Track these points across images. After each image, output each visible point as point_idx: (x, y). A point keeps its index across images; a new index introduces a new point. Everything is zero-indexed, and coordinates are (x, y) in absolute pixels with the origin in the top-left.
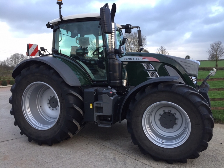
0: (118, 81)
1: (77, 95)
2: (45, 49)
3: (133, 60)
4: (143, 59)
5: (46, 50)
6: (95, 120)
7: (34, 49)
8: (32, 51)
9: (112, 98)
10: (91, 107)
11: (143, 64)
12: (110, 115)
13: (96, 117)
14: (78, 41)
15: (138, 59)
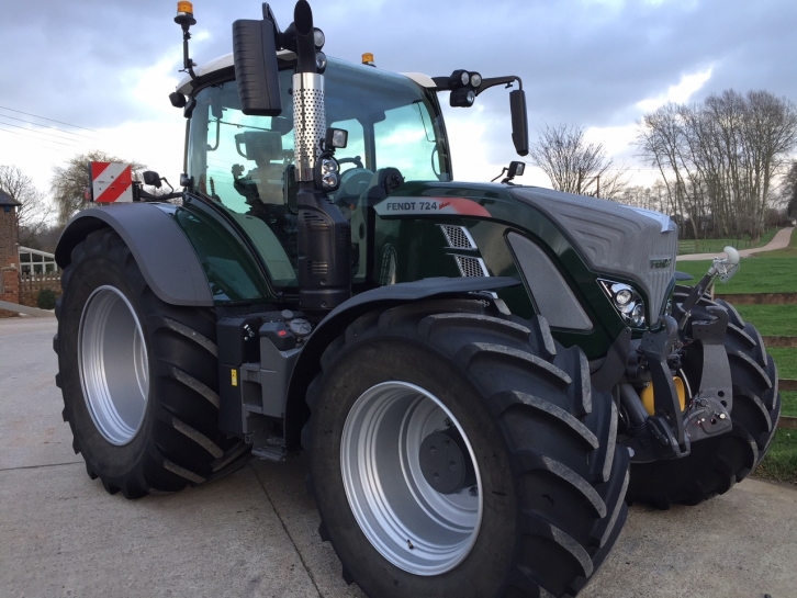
0: (328, 292)
1: (193, 335)
2: (161, 177)
3: (411, 212)
4: (441, 206)
5: (163, 181)
6: (245, 431)
7: (113, 180)
8: (105, 187)
9: (286, 355)
10: (234, 382)
11: (442, 227)
12: (279, 416)
13: (248, 418)
14: (243, 147)
15: (427, 208)
